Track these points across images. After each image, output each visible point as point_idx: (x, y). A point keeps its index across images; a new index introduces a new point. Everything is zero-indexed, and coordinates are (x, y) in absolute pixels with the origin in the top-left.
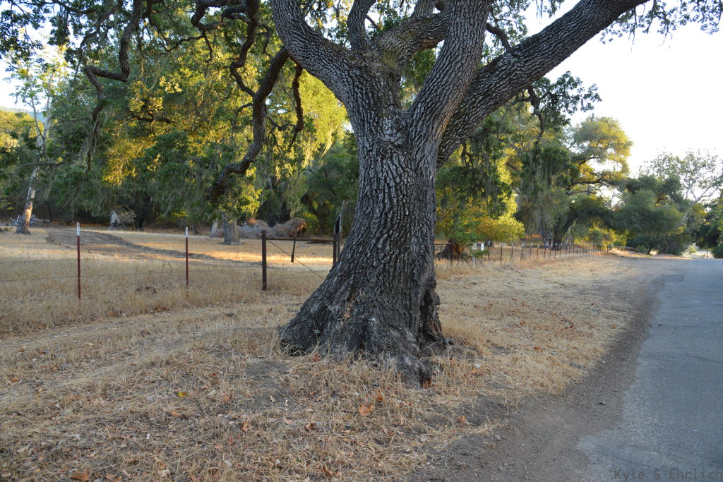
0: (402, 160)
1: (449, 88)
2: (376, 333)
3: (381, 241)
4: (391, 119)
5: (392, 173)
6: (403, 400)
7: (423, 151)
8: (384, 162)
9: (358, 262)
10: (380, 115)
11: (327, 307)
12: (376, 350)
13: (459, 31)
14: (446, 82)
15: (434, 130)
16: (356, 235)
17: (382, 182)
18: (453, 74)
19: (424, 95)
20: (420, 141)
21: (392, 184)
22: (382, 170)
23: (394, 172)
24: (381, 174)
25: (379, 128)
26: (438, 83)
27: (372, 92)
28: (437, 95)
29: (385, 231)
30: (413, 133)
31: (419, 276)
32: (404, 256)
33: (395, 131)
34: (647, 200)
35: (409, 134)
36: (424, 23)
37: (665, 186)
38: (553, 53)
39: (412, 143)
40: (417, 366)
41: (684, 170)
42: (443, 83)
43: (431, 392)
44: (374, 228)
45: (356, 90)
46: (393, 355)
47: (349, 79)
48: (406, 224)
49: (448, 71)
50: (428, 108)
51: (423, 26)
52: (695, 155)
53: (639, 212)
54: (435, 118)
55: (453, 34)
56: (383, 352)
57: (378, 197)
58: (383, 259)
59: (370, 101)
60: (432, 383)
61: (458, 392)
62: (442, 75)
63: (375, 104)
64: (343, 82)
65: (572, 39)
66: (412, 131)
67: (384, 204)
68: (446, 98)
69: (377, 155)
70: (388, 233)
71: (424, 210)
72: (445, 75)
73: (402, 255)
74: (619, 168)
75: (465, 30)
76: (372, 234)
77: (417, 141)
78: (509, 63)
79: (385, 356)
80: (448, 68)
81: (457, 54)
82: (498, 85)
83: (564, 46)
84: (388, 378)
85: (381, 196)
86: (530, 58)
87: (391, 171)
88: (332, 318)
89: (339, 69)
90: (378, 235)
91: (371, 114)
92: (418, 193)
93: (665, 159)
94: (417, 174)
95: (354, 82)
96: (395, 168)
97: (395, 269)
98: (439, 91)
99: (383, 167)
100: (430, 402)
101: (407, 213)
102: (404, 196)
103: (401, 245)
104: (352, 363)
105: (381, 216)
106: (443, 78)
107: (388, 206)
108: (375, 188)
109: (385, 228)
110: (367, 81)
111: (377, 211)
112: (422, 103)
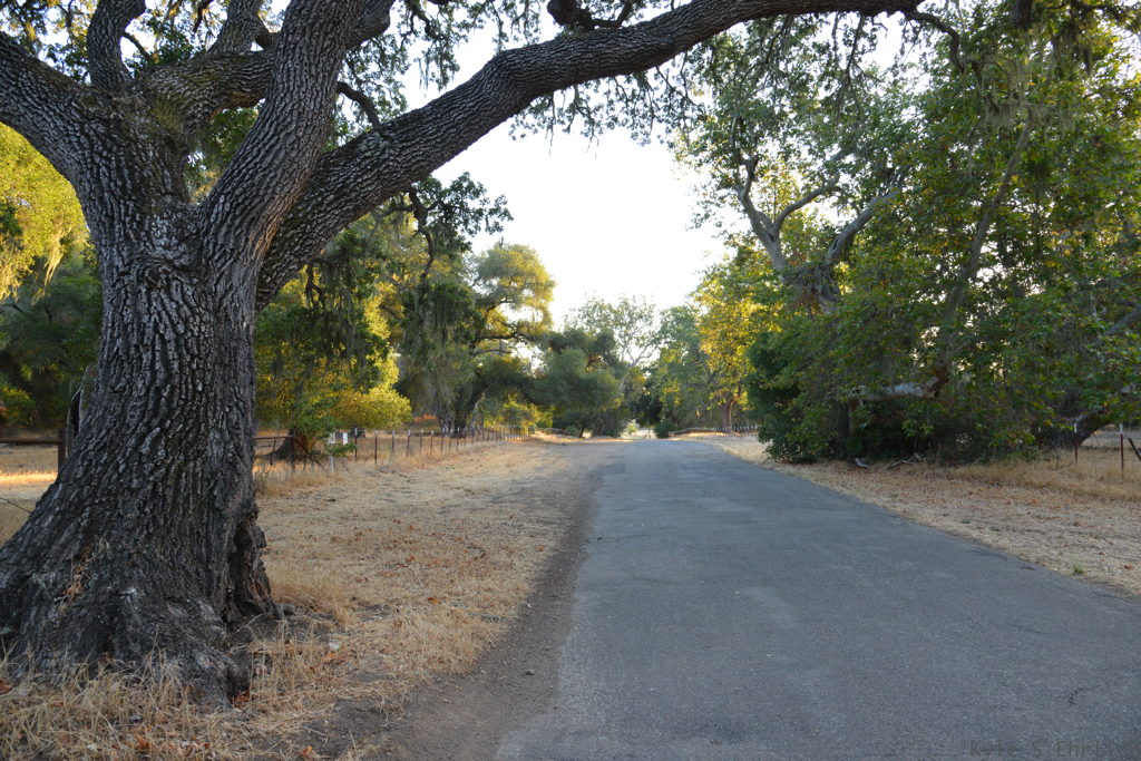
0: (189, 293)
1: (276, 176)
2: (137, 617)
3: (148, 440)
4: (170, 218)
5: (170, 317)
6: (192, 739)
7: (229, 278)
8: (154, 295)
9: (100, 483)
10: (145, 209)
11: (30, 576)
12: (136, 648)
13: (291, 83)
14: (270, 164)
15: (250, 243)
16: (94, 430)
17: (150, 332)
18: (282, 154)
19: (229, 183)
20: (223, 260)
21: (169, 335)
22: (149, 310)
23: (174, 314)
24: (147, 317)
25: (143, 233)
26: (256, 164)
27: (130, 168)
28: (253, 185)
29: (155, 422)
30: (211, 247)
31: (225, 500)
32: (196, 466)
33: (174, 241)
34: (575, 363)
35: (202, 247)
36: (234, 63)
37: (597, 343)
38: (444, 141)
39: (208, 265)
40: (222, 666)
41: (618, 323)
42: (264, 165)
43: (249, 712)
44: (132, 417)
45: (97, 160)
46: (170, 655)
47: (83, 139)
48: (199, 407)
49: (272, 146)
50: (238, 205)
51: (233, 69)
52: (631, 303)
53: (567, 380)
54: (250, 224)
55: (281, 86)
56: (152, 652)
57: (141, 359)
58: (151, 473)
59: (124, 183)
60: (252, 693)
61: (299, 703)
62: (263, 152)
63: (136, 189)
64: (70, 142)
65: (469, 124)
66: (208, 242)
67: (154, 373)
68: (270, 191)
69: (139, 282)
70: (161, 424)
71: (233, 381)
72: (268, 152)
73: (192, 465)
74: (539, 318)
75: (302, 82)
76: (129, 427)
77: (217, 261)
78: (377, 147)
79: (156, 660)
80: (272, 142)
81: (289, 119)
82: (360, 180)
83: (458, 132)
84: (162, 700)
85: (146, 357)
86: (409, 144)
87: (167, 313)
88: (41, 598)
89: (63, 119)
90: (141, 429)
91: (127, 207)
92: (220, 352)
93: (595, 306)
94: (218, 319)
95: (92, 147)
96: (174, 306)
97: (177, 491)
98: (257, 178)
99: (150, 305)
100: (246, 734)
101: (200, 388)
102: (193, 357)
103: (189, 446)
104: (83, 685)
105: (147, 394)
106: (264, 157)
107: (161, 376)
108: (135, 342)
109: (155, 415)
110: (119, 146)
111: (140, 386)
112: (226, 195)
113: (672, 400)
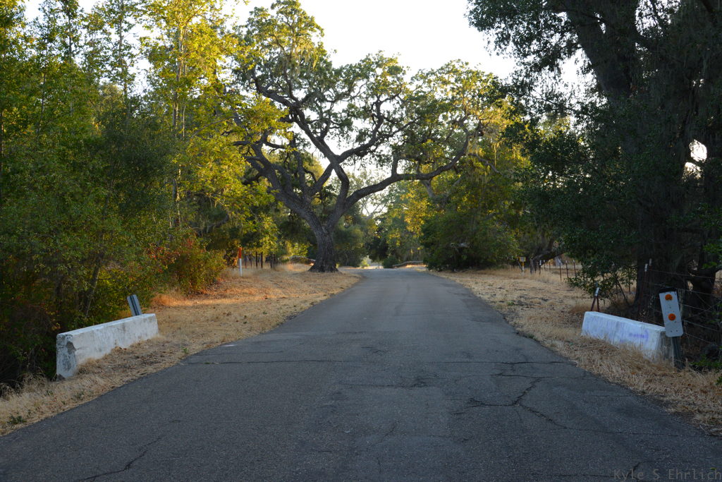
113: (395, 243)
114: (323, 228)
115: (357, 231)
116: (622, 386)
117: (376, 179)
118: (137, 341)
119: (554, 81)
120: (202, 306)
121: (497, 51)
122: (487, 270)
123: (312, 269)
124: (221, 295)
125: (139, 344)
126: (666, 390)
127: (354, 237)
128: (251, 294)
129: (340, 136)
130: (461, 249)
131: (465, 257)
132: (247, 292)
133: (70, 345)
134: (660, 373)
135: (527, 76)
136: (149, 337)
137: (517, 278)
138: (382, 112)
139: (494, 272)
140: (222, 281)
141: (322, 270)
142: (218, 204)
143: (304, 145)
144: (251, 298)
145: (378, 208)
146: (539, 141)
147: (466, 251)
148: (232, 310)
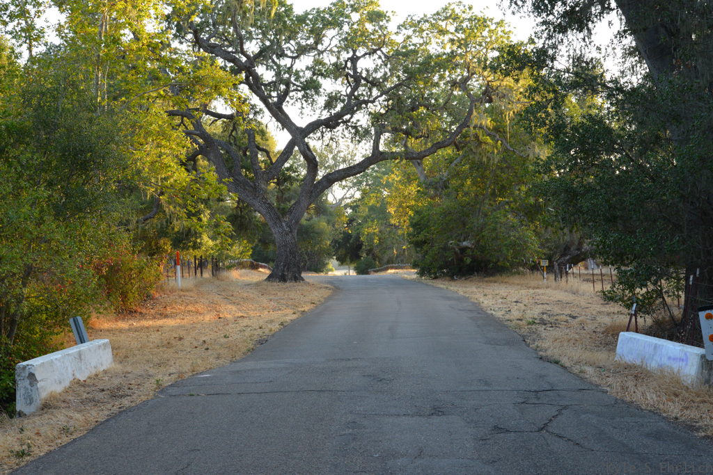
113: (372, 240)
114: (284, 224)
115: (322, 224)
116: (655, 412)
117: (346, 153)
118: (94, 372)
119: (583, 44)
120: (142, 328)
121: (512, 8)
122: (498, 277)
123: (270, 278)
124: (161, 314)
125: (97, 375)
126: (701, 417)
127: (317, 233)
128: (197, 312)
129: (304, 102)
130: (463, 250)
131: (468, 261)
132: (193, 309)
133: (32, 376)
134: (698, 399)
135: (550, 37)
136: (105, 367)
137: (538, 288)
138: (359, 70)
139: (506, 280)
140: (157, 295)
141: (283, 279)
142: (152, 196)
143: (256, 113)
144: (201, 318)
145: (349, 192)
146: (564, 126)
147: (469, 252)
148: (182, 333)
